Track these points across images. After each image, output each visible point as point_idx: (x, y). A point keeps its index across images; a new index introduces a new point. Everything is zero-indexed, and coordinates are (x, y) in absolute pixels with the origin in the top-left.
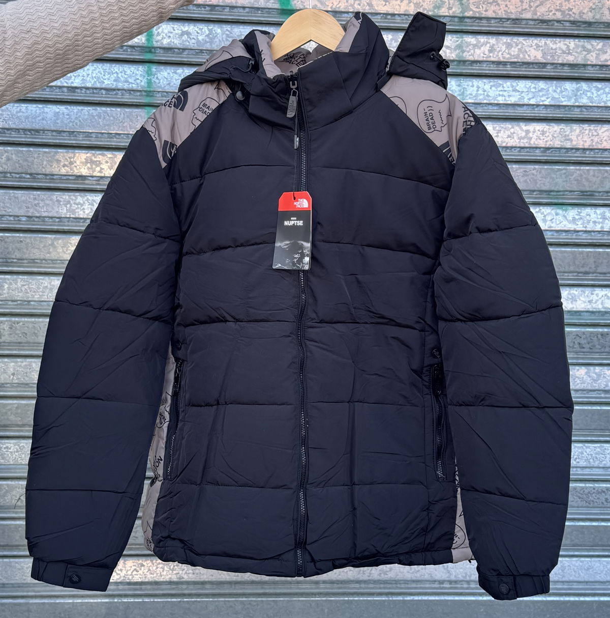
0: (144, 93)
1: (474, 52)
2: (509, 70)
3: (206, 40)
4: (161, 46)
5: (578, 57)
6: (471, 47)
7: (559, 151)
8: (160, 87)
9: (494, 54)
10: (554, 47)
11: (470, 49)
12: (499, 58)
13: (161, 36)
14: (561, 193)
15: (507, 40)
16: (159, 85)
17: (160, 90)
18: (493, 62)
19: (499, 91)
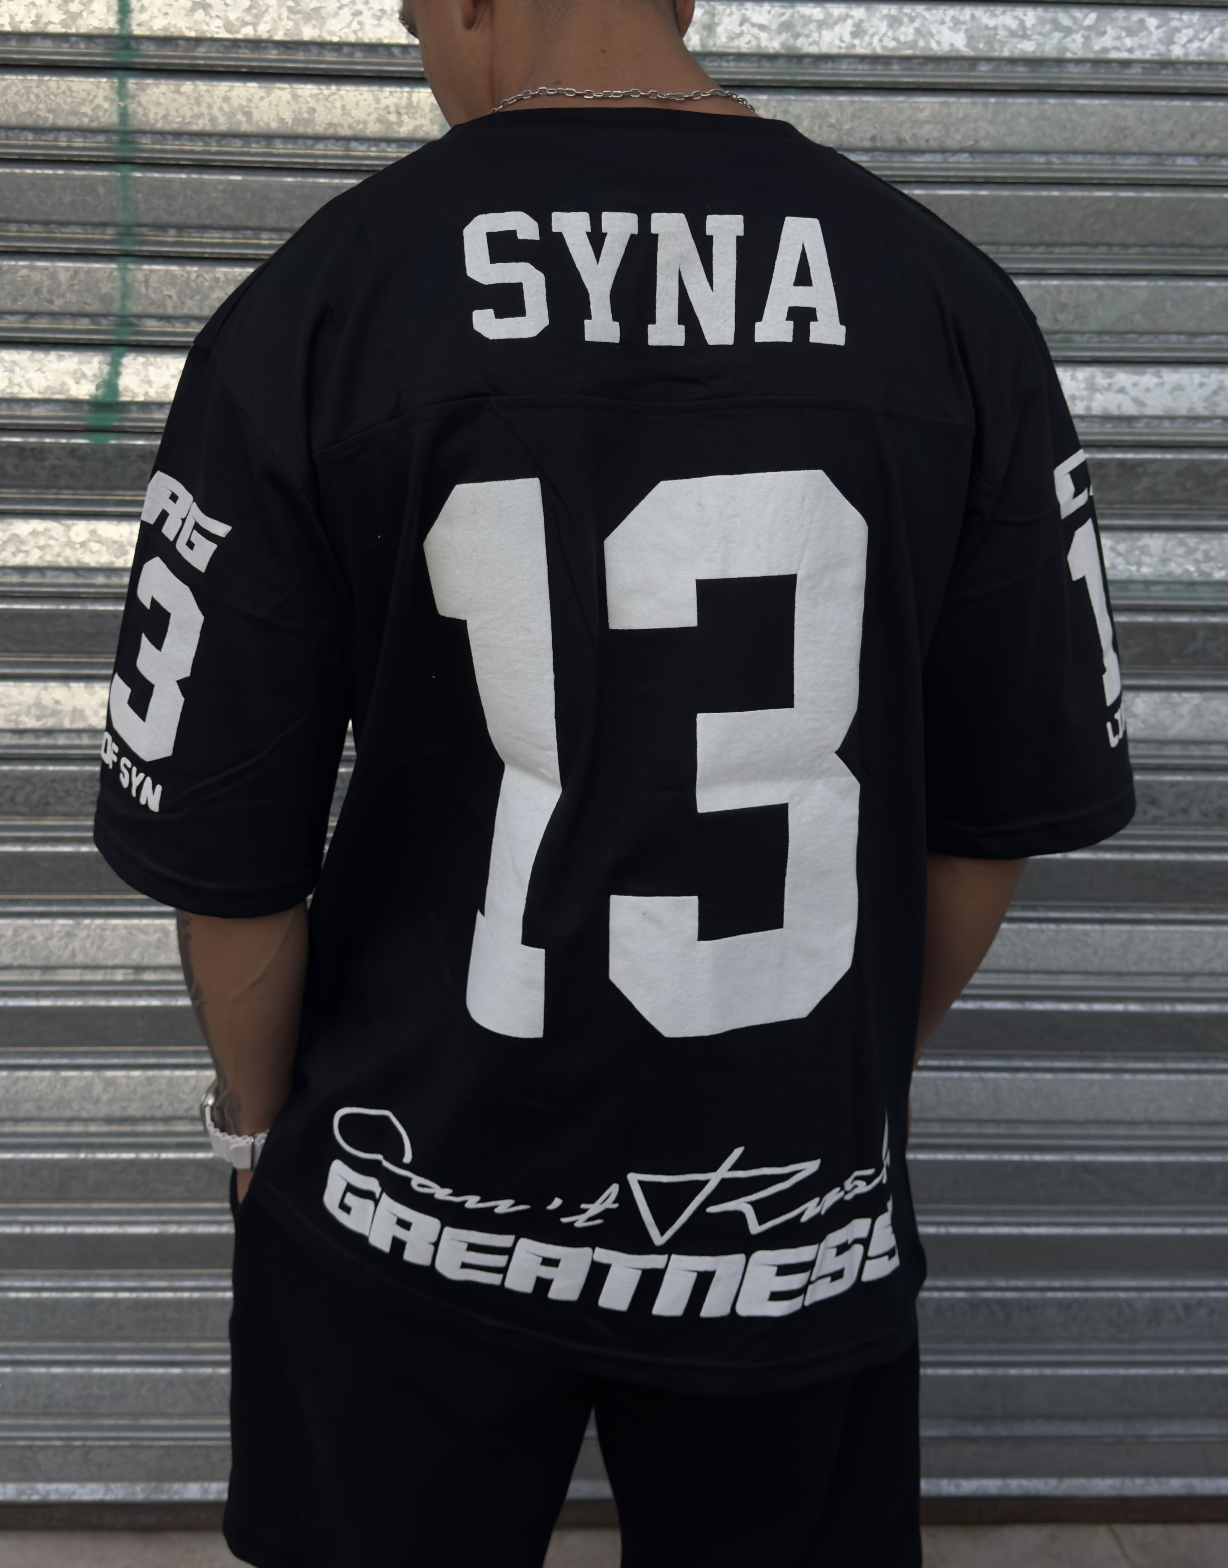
0: (115, 138)
1: (820, 36)
2: (896, 73)
3: (243, 21)
4: (148, 33)
5: (1044, 43)
6: (813, 26)
8: (148, 122)
9: (862, 39)
10: (991, 23)
11: (811, 31)
12: (874, 49)
13: (149, 13)
15: (890, 11)
16: (144, 119)
17: (148, 128)
18: (862, 58)
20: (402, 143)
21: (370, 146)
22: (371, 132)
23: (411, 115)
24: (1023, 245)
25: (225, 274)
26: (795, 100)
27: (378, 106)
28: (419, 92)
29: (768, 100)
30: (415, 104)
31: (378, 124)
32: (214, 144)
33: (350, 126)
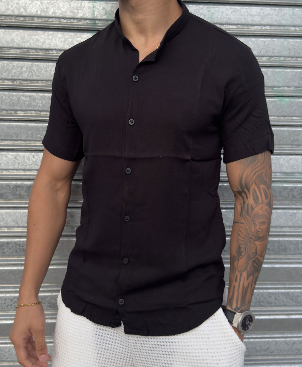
7: (280, 59)
14: (281, 88)
19: (238, 15)
20: (78, 20)
21: (68, 21)
22: (68, 16)
23: (82, 10)
24: (288, 57)
25: (17, 64)
26: (212, 7)
27: (70, 7)
28: (85, 2)
29: (203, 7)
30: (83, 6)
31: (70, 13)
32: (14, 19)
33: (60, 14)
